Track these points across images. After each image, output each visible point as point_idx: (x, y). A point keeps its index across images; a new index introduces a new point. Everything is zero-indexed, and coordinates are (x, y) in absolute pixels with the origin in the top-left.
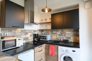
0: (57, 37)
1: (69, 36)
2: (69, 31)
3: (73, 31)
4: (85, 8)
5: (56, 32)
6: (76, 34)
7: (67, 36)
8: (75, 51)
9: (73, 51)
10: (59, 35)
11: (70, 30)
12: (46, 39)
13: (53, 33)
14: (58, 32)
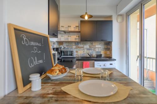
0: (84, 52)
1: (100, 50)
2: (99, 45)
3: (103, 44)
4: (117, 21)
5: (83, 46)
6: (106, 48)
7: (97, 50)
8: (112, 64)
9: (111, 64)
10: (88, 49)
11: (100, 43)
12: (72, 55)
13: (79, 47)
14: (86, 45)
